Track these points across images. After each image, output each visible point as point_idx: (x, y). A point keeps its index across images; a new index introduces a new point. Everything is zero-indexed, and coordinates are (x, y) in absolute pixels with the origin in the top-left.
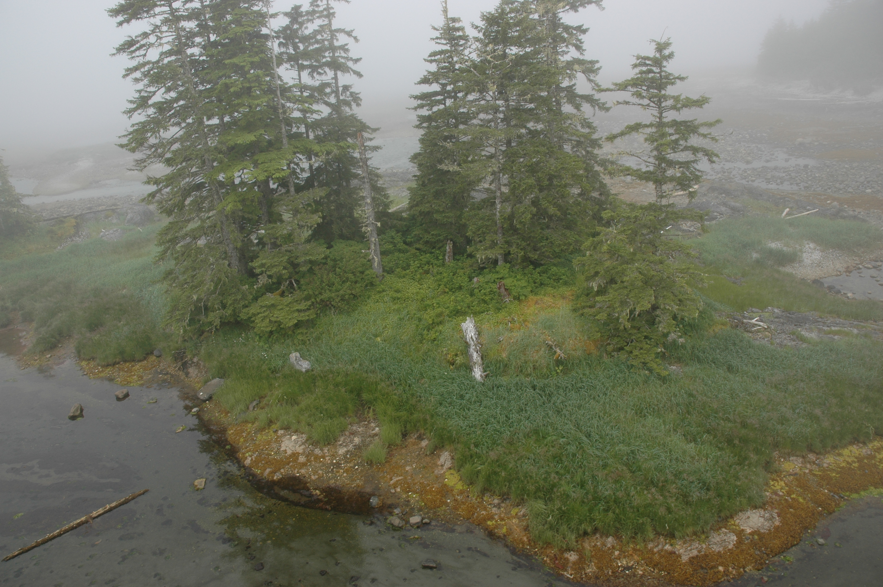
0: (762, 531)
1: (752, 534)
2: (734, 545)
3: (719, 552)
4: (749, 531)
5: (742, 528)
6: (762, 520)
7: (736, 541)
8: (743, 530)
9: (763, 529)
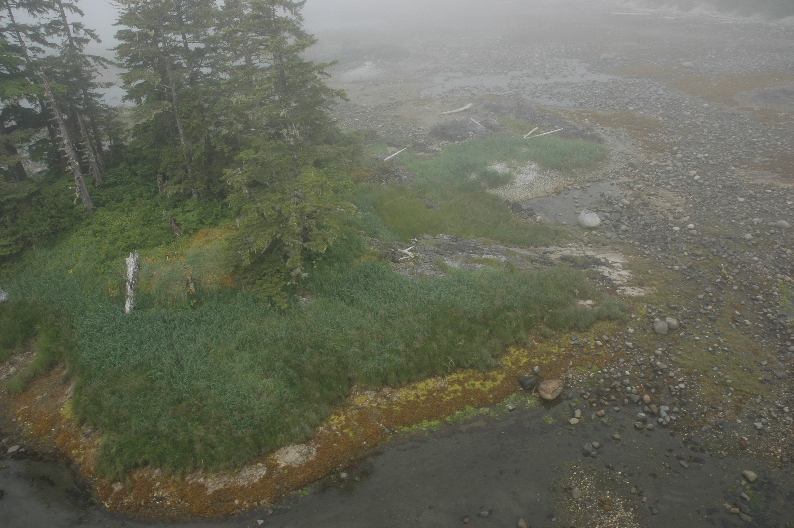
0: (294, 466)
1: (284, 468)
2: (260, 479)
3: (243, 486)
4: (283, 465)
5: (278, 462)
6: (298, 455)
7: (264, 476)
8: (278, 464)
9: (295, 464)
